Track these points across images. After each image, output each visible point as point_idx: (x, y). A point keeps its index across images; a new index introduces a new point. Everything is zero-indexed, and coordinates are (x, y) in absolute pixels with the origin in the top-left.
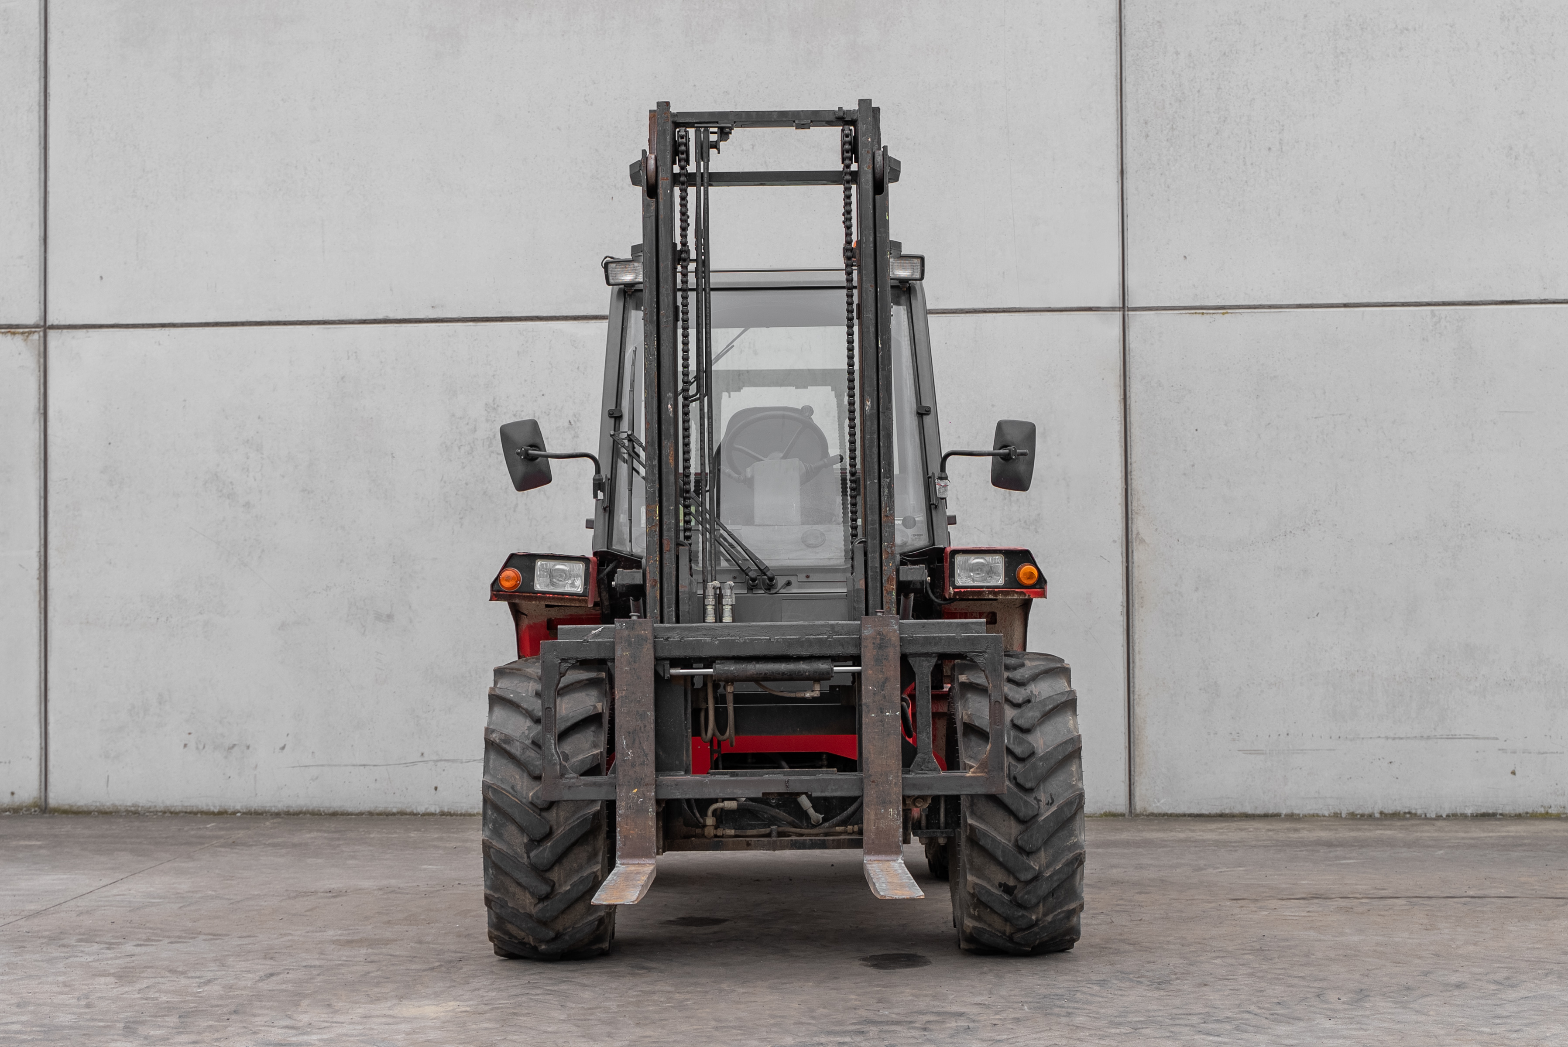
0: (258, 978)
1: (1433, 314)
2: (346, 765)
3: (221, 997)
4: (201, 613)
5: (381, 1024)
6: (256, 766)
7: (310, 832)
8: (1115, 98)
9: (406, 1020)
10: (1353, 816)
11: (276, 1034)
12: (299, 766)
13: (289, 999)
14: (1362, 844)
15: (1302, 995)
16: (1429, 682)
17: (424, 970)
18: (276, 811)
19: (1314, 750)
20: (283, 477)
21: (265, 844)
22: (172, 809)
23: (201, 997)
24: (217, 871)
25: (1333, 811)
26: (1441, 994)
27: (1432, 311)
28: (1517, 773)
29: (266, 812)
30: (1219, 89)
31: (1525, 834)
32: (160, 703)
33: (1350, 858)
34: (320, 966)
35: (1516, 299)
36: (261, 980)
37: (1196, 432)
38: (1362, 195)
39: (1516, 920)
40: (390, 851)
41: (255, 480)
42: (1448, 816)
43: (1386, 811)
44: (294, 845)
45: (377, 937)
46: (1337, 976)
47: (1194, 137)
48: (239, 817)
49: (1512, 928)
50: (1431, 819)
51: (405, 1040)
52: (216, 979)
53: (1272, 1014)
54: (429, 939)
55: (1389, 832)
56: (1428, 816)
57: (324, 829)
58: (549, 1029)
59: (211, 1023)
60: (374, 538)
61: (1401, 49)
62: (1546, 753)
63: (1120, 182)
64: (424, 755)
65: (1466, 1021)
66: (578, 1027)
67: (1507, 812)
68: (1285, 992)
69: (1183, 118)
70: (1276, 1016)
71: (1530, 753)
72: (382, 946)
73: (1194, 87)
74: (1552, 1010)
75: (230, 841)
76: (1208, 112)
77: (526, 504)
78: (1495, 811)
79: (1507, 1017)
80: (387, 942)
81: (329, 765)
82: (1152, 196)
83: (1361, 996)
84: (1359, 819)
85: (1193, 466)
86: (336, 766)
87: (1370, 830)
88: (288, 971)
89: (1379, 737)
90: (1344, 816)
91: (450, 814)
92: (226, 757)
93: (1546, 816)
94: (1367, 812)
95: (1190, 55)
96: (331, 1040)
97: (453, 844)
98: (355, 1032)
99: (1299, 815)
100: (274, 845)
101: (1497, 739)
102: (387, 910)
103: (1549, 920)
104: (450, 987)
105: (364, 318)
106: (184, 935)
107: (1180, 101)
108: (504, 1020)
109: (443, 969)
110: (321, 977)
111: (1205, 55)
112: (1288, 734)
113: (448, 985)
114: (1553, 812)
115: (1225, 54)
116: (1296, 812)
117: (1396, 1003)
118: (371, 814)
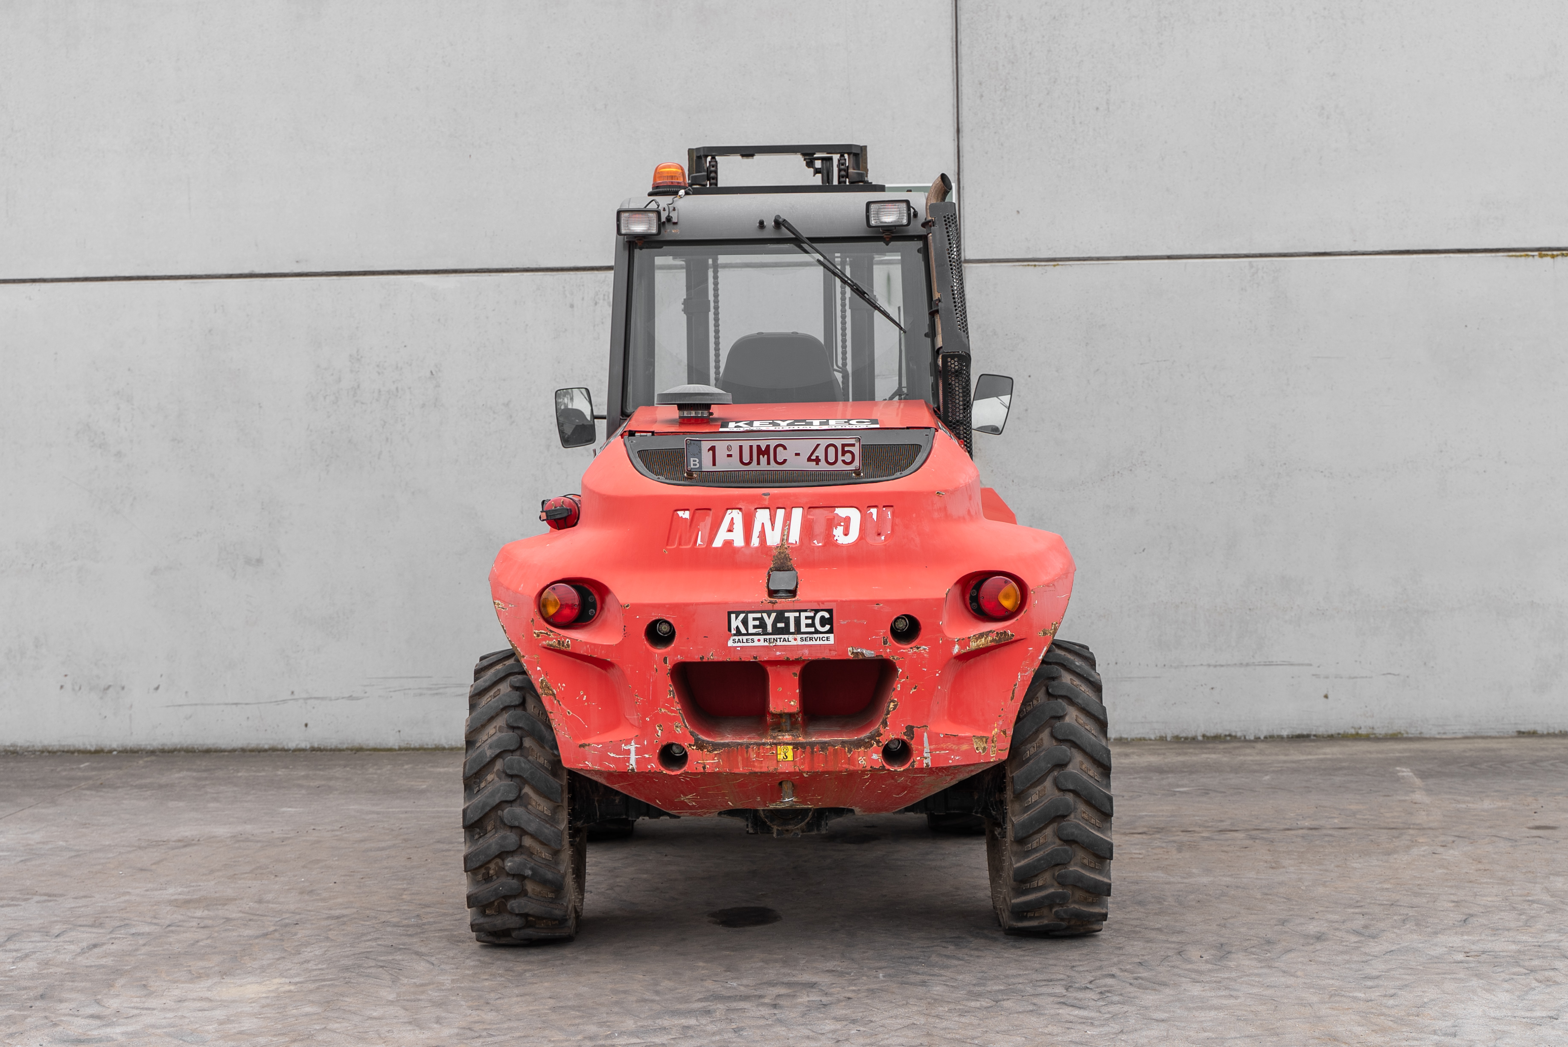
0: (79, 950)
1: (1251, 265)
2: (218, 704)
3: (33, 977)
4: (75, 559)
5: (194, 1010)
6: (131, 706)
7: (181, 770)
8: (950, 60)
9: (224, 1004)
10: (1177, 739)
11: (77, 1026)
12: (174, 706)
13: (104, 977)
14: (1191, 770)
15: (1162, 953)
16: (1248, 612)
17: (257, 937)
18: (152, 749)
19: (1141, 678)
20: (153, 426)
21: (132, 786)
22: (50, 749)
23: (11, 976)
24: (75, 818)
25: (1158, 735)
26: (1303, 948)
27: (1250, 262)
28: (1329, 696)
29: (142, 750)
30: (1049, 51)
31: (1341, 756)
32: (36, 646)
33: (1182, 786)
34: (149, 934)
35: (1328, 250)
36: (83, 952)
37: (1029, 379)
38: (1184, 152)
39: (1357, 855)
40: (253, 792)
41: (126, 430)
42: (1266, 738)
43: (1208, 734)
44: (161, 787)
45: (217, 895)
46: (1194, 927)
47: (1026, 97)
48: (115, 756)
49: (1355, 865)
50: (1250, 741)
51: (217, 1031)
52: (35, 952)
53: (1136, 979)
54: (270, 897)
55: (1213, 756)
56: (1247, 738)
57: (194, 767)
58: (375, 1014)
59: (12, 1012)
60: (242, 485)
61: (1220, 14)
62: (1356, 678)
63: (956, 140)
64: (295, 693)
65: (1337, 983)
66: (406, 1010)
67: (1320, 733)
68: (1145, 949)
69: (1016, 79)
70: (1140, 981)
71: (1341, 678)
72: (220, 907)
73: (1025, 49)
74: (1421, 968)
75: (99, 782)
76: (1039, 73)
77: (390, 452)
78: (1309, 733)
79: (1378, 977)
80: (226, 901)
81: (202, 704)
82: (987, 153)
83: (1223, 952)
84: (1184, 742)
85: (1026, 410)
86: (208, 705)
87: (1195, 754)
88: (113, 941)
89: (1202, 665)
90: (1169, 739)
91: (319, 750)
92: (101, 698)
93: (1357, 737)
94: (1190, 736)
95: (1022, 19)
96: (134, 1034)
97: (317, 783)
98: (164, 1022)
99: (1127, 739)
100: (141, 787)
101: (1311, 665)
102: (234, 862)
103: (1389, 855)
104: (278, 959)
105: (230, 272)
106: (18, 896)
107: (1013, 63)
108: (328, 1002)
109: (277, 935)
110: (147, 947)
111: (1036, 19)
112: (1116, 663)
113: (277, 956)
114: (1363, 733)
115: (1054, 18)
116: (1125, 736)
117: (1260, 961)
118: (243, 750)
